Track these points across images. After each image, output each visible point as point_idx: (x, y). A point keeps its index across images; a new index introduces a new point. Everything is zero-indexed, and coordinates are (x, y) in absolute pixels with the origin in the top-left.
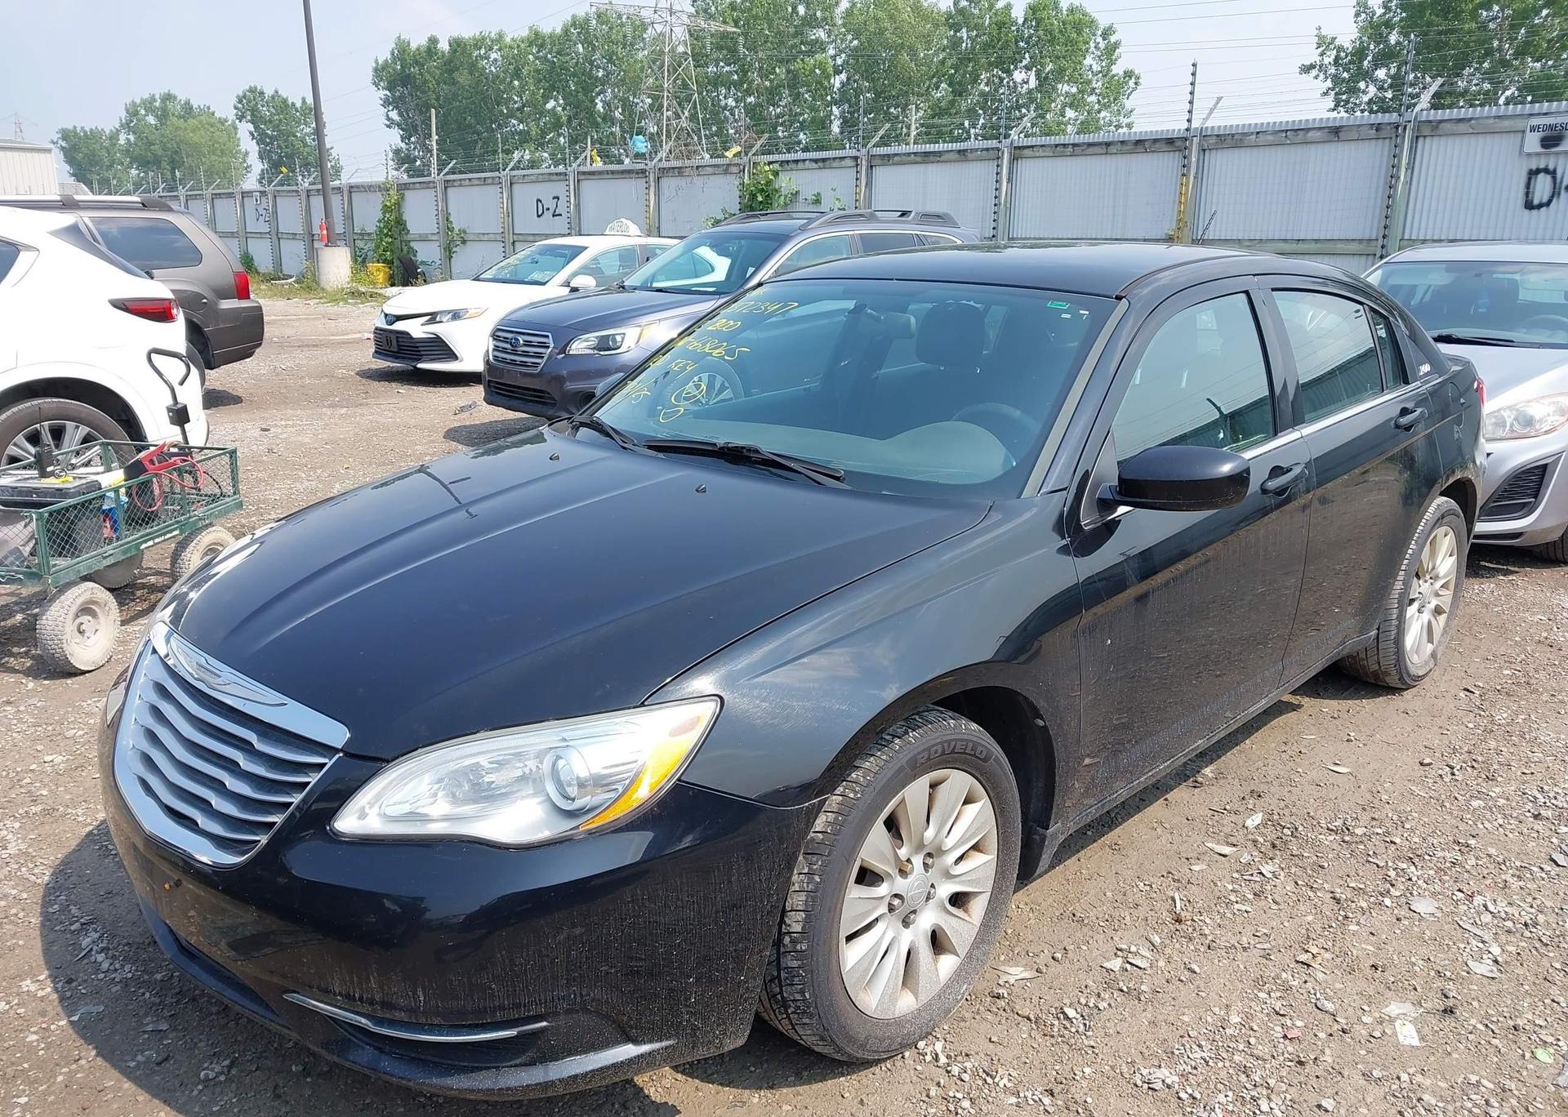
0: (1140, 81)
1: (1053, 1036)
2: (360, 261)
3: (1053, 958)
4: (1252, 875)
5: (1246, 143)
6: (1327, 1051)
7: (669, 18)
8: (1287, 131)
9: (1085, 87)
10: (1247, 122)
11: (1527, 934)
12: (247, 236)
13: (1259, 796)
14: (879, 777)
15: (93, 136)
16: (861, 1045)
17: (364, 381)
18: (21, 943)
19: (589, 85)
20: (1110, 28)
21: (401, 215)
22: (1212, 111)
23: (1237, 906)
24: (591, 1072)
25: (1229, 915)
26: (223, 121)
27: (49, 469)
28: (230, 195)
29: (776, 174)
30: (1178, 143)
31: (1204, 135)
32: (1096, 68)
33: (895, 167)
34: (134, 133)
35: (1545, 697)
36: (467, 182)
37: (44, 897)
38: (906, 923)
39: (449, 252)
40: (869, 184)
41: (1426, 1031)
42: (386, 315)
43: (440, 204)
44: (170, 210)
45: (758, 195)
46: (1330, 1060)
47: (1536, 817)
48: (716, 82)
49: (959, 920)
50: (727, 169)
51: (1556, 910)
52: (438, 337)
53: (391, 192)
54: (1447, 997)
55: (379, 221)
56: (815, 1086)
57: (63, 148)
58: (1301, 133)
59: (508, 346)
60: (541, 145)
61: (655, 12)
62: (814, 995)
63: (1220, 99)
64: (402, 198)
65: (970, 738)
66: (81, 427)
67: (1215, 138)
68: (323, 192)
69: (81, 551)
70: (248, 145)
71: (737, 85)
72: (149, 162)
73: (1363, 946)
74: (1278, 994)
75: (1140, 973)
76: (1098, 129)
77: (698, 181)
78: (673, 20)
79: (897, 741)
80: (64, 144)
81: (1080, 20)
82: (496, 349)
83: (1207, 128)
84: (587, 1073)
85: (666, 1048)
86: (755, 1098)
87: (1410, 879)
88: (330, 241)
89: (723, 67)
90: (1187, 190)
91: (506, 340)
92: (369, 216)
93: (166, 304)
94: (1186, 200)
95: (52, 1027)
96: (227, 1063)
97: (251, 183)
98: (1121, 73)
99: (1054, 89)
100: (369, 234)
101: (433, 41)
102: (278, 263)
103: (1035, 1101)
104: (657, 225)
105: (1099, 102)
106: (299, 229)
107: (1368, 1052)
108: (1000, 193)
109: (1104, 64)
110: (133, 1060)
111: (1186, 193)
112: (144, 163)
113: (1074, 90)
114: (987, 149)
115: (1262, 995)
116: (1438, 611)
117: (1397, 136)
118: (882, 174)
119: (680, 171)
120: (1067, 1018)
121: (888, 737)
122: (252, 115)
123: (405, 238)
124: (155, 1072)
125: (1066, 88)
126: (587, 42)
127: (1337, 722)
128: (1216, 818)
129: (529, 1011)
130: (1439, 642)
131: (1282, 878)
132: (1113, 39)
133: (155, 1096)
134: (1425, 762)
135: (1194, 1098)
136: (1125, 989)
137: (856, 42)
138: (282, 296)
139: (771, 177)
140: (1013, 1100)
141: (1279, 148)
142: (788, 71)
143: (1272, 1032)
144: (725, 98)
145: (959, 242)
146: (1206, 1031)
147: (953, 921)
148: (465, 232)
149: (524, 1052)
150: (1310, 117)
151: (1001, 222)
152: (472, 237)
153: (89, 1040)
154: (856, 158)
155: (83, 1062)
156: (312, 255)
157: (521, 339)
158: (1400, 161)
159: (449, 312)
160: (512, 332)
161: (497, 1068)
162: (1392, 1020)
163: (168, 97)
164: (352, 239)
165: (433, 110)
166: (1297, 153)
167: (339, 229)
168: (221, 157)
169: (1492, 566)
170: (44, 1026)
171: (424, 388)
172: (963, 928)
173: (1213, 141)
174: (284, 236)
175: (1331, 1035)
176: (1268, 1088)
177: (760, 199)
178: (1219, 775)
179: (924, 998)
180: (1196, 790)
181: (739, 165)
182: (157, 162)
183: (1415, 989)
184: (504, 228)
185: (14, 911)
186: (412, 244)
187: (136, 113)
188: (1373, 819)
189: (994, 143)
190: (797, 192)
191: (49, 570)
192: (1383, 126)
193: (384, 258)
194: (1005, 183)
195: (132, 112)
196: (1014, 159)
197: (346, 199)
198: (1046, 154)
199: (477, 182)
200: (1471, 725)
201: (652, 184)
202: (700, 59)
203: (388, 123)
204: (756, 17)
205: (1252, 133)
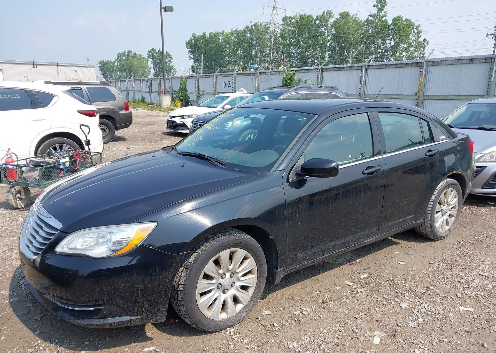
0: (429, 43)
1: (267, 331)
2: (173, 100)
3: (280, 309)
4: (354, 292)
5: (442, 64)
6: (348, 343)
7: (274, 26)
8: (455, 60)
9: (410, 45)
10: (442, 57)
11: (434, 316)
12: (144, 92)
13: (370, 269)
14: (210, 248)
15: (108, 62)
16: (205, 326)
17: (163, 135)
18: (5, 281)
19: (251, 46)
20: (419, 26)
21: (186, 86)
22: (431, 53)
23: (344, 300)
24: (116, 322)
25: (340, 302)
26: (144, 58)
27: (51, 157)
28: (139, 80)
29: (294, 74)
30: (420, 64)
31: (428, 62)
32: (413, 39)
33: (330, 72)
34: (119, 62)
35: (485, 246)
36: (204, 77)
37: (16, 270)
38: (224, 293)
39: (199, 98)
40: (322, 77)
41: (384, 340)
42: (170, 116)
43: (197, 83)
44: (108, 85)
45: (288, 81)
46: (348, 345)
47: (459, 282)
48: (290, 45)
49: (243, 294)
50: (279, 73)
51: (449, 310)
52: (184, 123)
53: (183, 79)
54: (396, 331)
55: (179, 88)
56: (193, 337)
57: (100, 66)
58: (460, 61)
59: (195, 126)
60: (235, 65)
61: (270, 24)
62: (186, 309)
63: (434, 50)
64: (186, 81)
65: (244, 239)
66: (68, 145)
67: (431, 62)
68: (164, 79)
69: (52, 179)
70: (151, 65)
71: (296, 45)
72: (123, 70)
73: (378, 315)
74: (342, 326)
75: (304, 316)
76: (413, 59)
77: (270, 76)
78: (275, 26)
79: (218, 238)
80: (100, 65)
81: (409, 24)
82: (192, 126)
83: (429, 59)
84: (115, 323)
85: (139, 318)
86: (175, 338)
87: (404, 297)
88: (165, 94)
89: (292, 40)
90: (422, 79)
91: (195, 124)
92: (177, 86)
93: (93, 112)
94: (421, 82)
95: (4, 303)
96: (42, 316)
97: (151, 76)
98: (422, 40)
99: (399, 46)
100: (177, 92)
101: (204, 34)
102: (151, 100)
103: (253, 348)
104: (258, 90)
105: (414, 50)
106: (157, 90)
107: (361, 344)
108: (362, 80)
109: (416, 37)
110: (20, 312)
111: (421, 80)
112: (121, 70)
113: (406, 46)
114: (358, 66)
115: (337, 325)
116: (450, 216)
117: (492, 62)
118: (326, 74)
119: (265, 73)
120: (274, 326)
121: (215, 237)
122: (152, 56)
123: (187, 93)
124: (24, 316)
125: (403, 45)
126: (251, 33)
127: (409, 249)
128: (353, 274)
129: (97, 303)
130: (452, 226)
131: (363, 293)
132: (419, 29)
133: (22, 322)
134: (431, 262)
135: (300, 351)
136: (296, 320)
137: (334, 32)
138: (150, 109)
139: (292, 75)
140: (247, 346)
141: (453, 65)
142: (312, 41)
143: (334, 336)
144: (292, 50)
145: (340, 97)
146: (314, 334)
147: (241, 294)
148: (203, 92)
149: (98, 315)
150: (463, 56)
151: (362, 89)
152: (205, 93)
153: (11, 306)
154: (318, 69)
155: (8, 312)
156: (160, 98)
157: (199, 124)
158: (493, 70)
159: (187, 115)
160: (197, 122)
161: (91, 319)
162: (374, 336)
163: (129, 52)
164: (172, 93)
165: (202, 54)
166: (459, 67)
167: (168, 90)
168: (143, 69)
169: (492, 203)
170: (2, 302)
171: (179, 138)
172: (245, 297)
173: (431, 63)
174: (153, 92)
175: (352, 338)
176: (324, 351)
177: (288, 82)
178: (361, 262)
179: (230, 316)
180: (351, 266)
181: (283, 71)
182: (125, 70)
183: (387, 328)
184: (214, 90)
185: (7, 273)
186: (188, 95)
187: (120, 56)
188: (404, 278)
189: (360, 64)
190: (300, 79)
191: (42, 184)
192: (487, 59)
193: (180, 99)
194: (363, 77)
195: (119, 56)
196: (367, 69)
197: (170, 81)
198: (377, 68)
199: (207, 77)
200: (454, 253)
201: (257, 77)
202: (283, 38)
203: (190, 58)
204: (303, 25)
205: (444, 61)
